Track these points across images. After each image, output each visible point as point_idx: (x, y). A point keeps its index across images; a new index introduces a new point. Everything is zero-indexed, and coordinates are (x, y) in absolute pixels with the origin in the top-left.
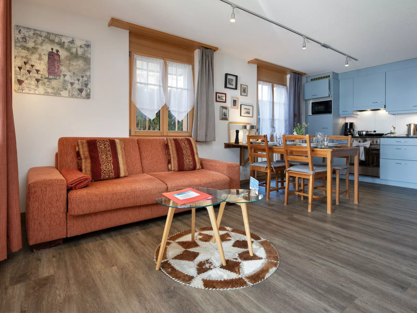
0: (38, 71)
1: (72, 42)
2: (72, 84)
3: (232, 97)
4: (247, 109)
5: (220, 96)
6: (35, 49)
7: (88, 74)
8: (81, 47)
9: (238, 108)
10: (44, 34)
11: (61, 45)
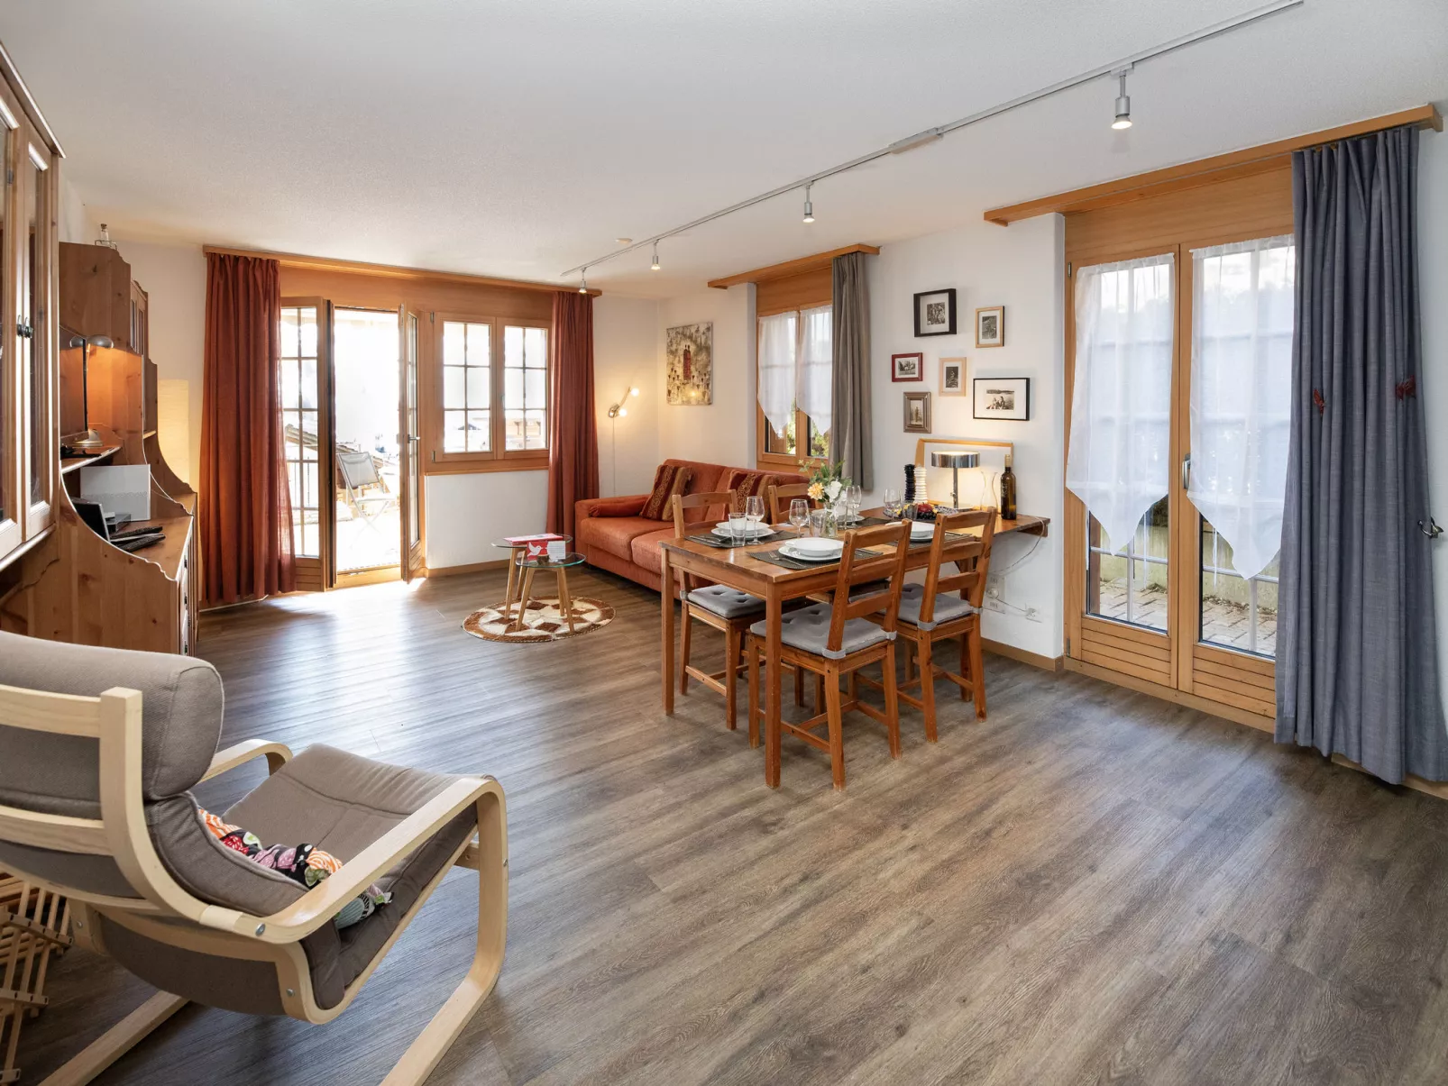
0: (678, 376)
1: (697, 331)
2: (698, 386)
3: (942, 361)
4: (999, 392)
5: (904, 364)
6: (676, 350)
7: (709, 369)
8: (704, 333)
9: (964, 393)
10: (681, 330)
11: (690, 337)
